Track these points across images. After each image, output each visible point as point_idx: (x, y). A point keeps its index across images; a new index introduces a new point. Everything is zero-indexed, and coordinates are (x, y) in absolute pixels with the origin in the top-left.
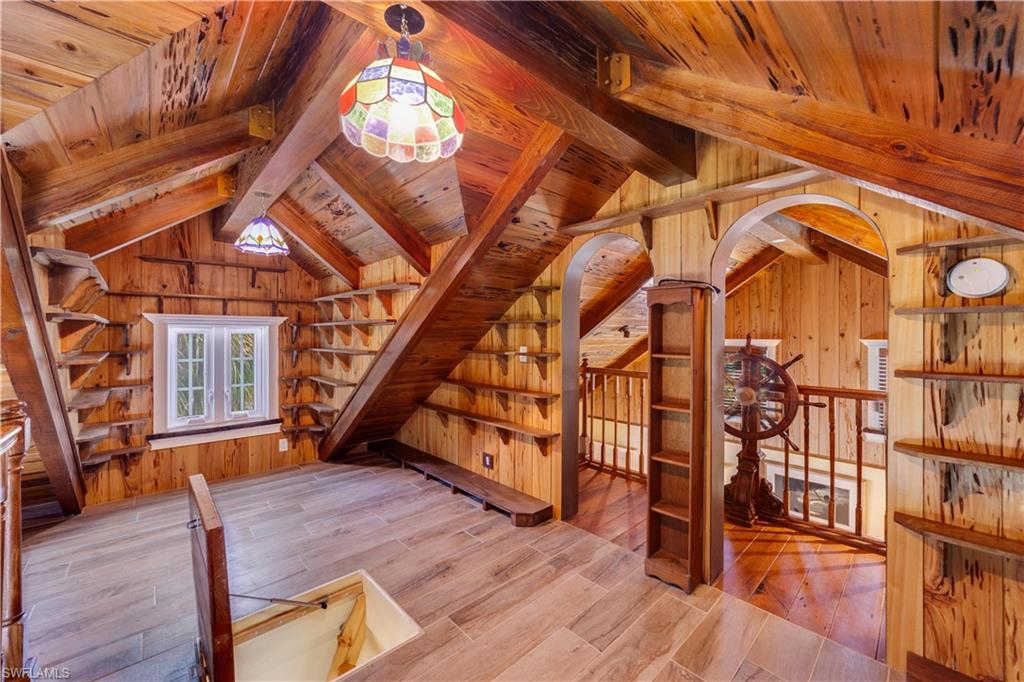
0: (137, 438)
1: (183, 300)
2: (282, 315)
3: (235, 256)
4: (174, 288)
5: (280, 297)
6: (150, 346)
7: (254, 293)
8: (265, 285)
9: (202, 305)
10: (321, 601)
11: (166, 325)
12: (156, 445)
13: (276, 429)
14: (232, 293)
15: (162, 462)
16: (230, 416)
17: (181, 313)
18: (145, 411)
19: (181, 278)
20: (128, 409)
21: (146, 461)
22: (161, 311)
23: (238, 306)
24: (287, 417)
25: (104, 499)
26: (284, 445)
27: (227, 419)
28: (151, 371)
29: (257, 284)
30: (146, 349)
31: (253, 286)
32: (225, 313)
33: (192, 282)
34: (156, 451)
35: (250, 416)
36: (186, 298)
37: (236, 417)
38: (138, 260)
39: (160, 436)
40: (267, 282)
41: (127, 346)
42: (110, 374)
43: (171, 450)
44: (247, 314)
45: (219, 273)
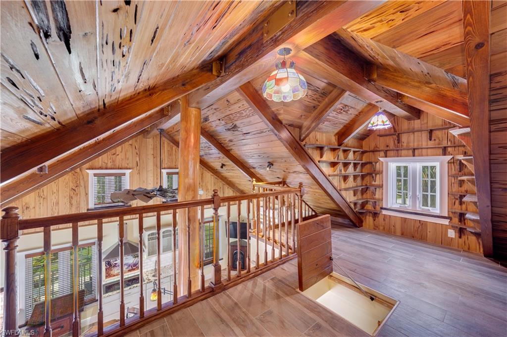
0: (378, 208)
1: (395, 151)
2: (452, 155)
3: (420, 126)
4: (392, 146)
5: (449, 144)
6: (382, 171)
7: (431, 144)
8: (439, 138)
9: (403, 152)
10: (373, 297)
11: (388, 162)
12: (384, 212)
13: (446, 222)
14: (418, 145)
15: (386, 220)
16: (420, 207)
17: (394, 157)
18: (380, 197)
19: (394, 142)
20: (375, 195)
21: (381, 218)
22: (386, 157)
23: (422, 151)
24: (455, 217)
25: (368, 226)
26: (452, 234)
27: (418, 209)
28: (383, 181)
29: (433, 139)
30: (381, 172)
31: (430, 140)
32: (414, 156)
33: (399, 143)
34: (384, 215)
35: (431, 211)
36: (396, 150)
37: (423, 209)
38: (378, 137)
39: (385, 209)
40: (440, 136)
41: (375, 171)
42: (370, 181)
43: (390, 216)
44: (427, 156)
45: (412, 136)
